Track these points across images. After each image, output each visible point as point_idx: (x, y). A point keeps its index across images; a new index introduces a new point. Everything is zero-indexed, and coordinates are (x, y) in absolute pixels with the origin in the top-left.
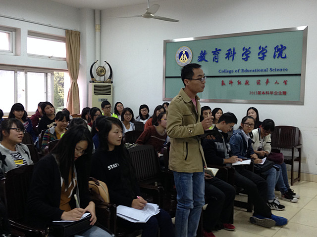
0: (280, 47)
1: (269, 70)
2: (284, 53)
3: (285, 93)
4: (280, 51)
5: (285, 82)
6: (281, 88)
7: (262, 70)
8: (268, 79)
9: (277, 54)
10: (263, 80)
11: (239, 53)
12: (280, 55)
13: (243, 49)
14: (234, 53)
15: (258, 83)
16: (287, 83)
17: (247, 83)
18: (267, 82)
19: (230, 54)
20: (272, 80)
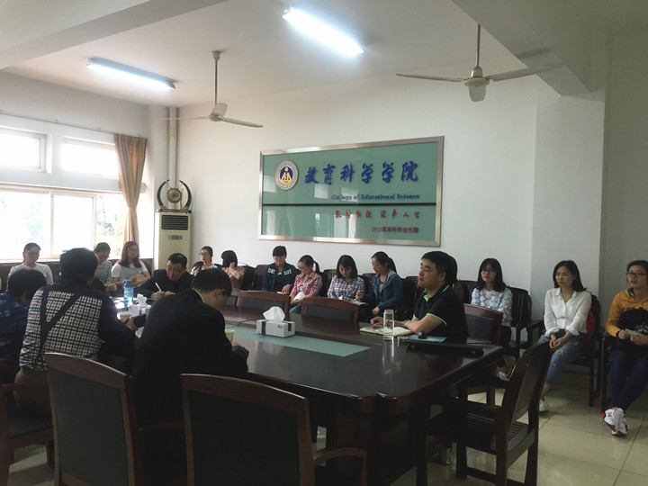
0: (410, 165)
1: (396, 196)
2: (416, 172)
3: (416, 230)
4: (409, 170)
5: (417, 215)
6: (412, 222)
7: (387, 197)
8: (395, 210)
9: (406, 174)
10: (389, 210)
11: (359, 171)
12: (410, 176)
13: (363, 167)
14: (352, 172)
15: (383, 215)
16: (420, 215)
17: (368, 215)
18: (394, 214)
19: (348, 173)
20: (401, 210)
